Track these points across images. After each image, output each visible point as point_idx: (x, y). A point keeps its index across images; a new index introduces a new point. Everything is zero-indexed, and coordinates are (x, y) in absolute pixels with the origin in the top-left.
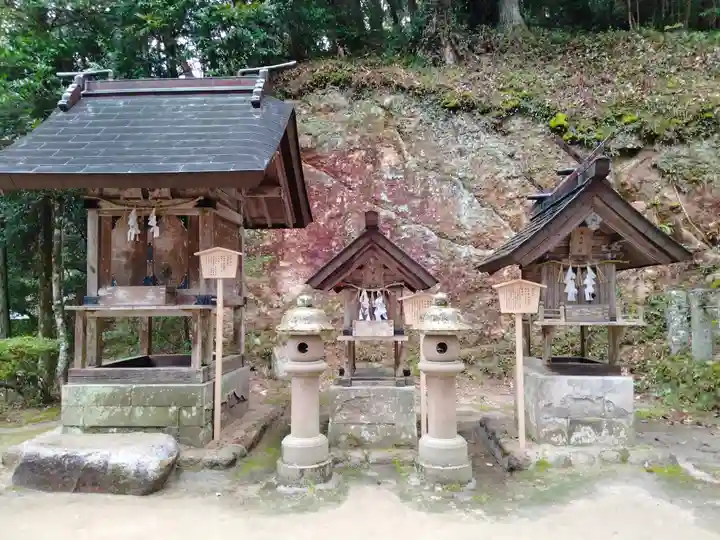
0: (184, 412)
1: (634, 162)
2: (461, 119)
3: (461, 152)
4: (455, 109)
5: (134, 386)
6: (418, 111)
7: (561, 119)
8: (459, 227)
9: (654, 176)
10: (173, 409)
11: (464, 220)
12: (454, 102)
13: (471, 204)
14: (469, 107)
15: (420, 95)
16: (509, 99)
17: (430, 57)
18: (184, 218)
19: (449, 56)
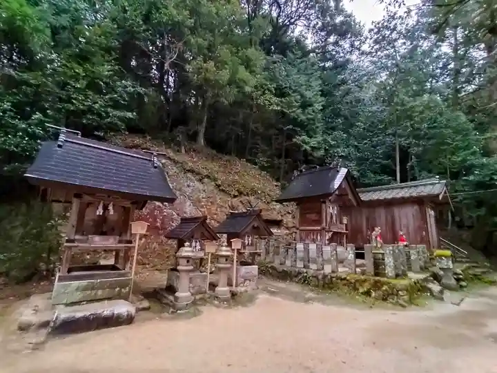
0: (123, 290)
1: (236, 199)
2: (189, 175)
3: (188, 186)
4: (189, 171)
5: (99, 281)
6: (175, 168)
7: (219, 182)
8: (185, 213)
9: (240, 204)
10: (118, 289)
11: (187, 210)
12: (188, 168)
13: (190, 205)
14: (192, 171)
15: (176, 162)
16: (205, 172)
17: (176, 148)
18: (124, 207)
19: (183, 151)
